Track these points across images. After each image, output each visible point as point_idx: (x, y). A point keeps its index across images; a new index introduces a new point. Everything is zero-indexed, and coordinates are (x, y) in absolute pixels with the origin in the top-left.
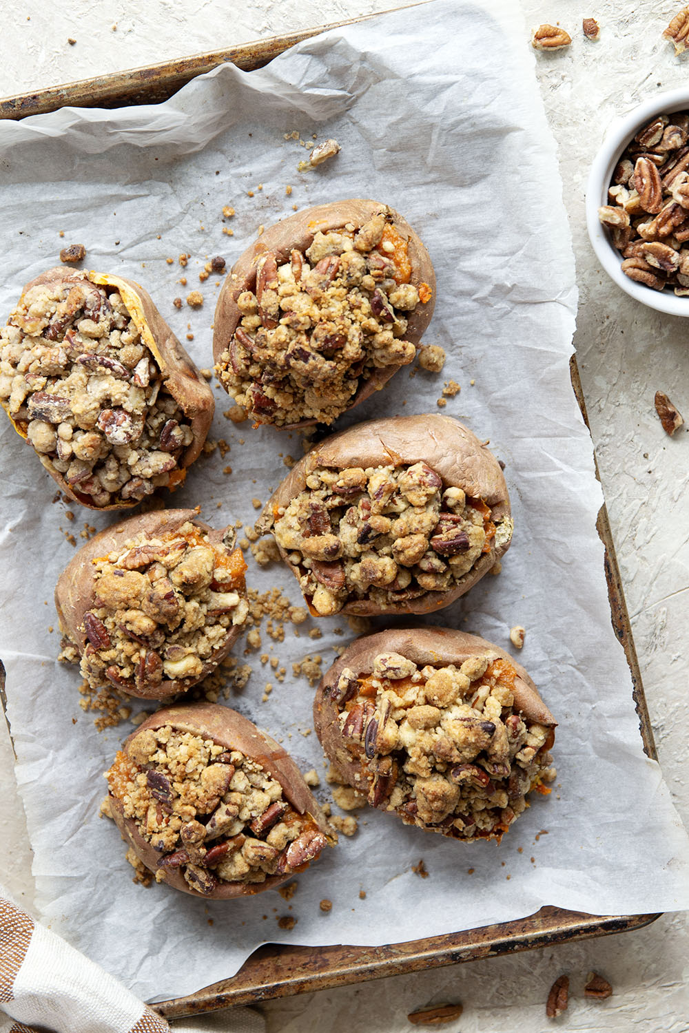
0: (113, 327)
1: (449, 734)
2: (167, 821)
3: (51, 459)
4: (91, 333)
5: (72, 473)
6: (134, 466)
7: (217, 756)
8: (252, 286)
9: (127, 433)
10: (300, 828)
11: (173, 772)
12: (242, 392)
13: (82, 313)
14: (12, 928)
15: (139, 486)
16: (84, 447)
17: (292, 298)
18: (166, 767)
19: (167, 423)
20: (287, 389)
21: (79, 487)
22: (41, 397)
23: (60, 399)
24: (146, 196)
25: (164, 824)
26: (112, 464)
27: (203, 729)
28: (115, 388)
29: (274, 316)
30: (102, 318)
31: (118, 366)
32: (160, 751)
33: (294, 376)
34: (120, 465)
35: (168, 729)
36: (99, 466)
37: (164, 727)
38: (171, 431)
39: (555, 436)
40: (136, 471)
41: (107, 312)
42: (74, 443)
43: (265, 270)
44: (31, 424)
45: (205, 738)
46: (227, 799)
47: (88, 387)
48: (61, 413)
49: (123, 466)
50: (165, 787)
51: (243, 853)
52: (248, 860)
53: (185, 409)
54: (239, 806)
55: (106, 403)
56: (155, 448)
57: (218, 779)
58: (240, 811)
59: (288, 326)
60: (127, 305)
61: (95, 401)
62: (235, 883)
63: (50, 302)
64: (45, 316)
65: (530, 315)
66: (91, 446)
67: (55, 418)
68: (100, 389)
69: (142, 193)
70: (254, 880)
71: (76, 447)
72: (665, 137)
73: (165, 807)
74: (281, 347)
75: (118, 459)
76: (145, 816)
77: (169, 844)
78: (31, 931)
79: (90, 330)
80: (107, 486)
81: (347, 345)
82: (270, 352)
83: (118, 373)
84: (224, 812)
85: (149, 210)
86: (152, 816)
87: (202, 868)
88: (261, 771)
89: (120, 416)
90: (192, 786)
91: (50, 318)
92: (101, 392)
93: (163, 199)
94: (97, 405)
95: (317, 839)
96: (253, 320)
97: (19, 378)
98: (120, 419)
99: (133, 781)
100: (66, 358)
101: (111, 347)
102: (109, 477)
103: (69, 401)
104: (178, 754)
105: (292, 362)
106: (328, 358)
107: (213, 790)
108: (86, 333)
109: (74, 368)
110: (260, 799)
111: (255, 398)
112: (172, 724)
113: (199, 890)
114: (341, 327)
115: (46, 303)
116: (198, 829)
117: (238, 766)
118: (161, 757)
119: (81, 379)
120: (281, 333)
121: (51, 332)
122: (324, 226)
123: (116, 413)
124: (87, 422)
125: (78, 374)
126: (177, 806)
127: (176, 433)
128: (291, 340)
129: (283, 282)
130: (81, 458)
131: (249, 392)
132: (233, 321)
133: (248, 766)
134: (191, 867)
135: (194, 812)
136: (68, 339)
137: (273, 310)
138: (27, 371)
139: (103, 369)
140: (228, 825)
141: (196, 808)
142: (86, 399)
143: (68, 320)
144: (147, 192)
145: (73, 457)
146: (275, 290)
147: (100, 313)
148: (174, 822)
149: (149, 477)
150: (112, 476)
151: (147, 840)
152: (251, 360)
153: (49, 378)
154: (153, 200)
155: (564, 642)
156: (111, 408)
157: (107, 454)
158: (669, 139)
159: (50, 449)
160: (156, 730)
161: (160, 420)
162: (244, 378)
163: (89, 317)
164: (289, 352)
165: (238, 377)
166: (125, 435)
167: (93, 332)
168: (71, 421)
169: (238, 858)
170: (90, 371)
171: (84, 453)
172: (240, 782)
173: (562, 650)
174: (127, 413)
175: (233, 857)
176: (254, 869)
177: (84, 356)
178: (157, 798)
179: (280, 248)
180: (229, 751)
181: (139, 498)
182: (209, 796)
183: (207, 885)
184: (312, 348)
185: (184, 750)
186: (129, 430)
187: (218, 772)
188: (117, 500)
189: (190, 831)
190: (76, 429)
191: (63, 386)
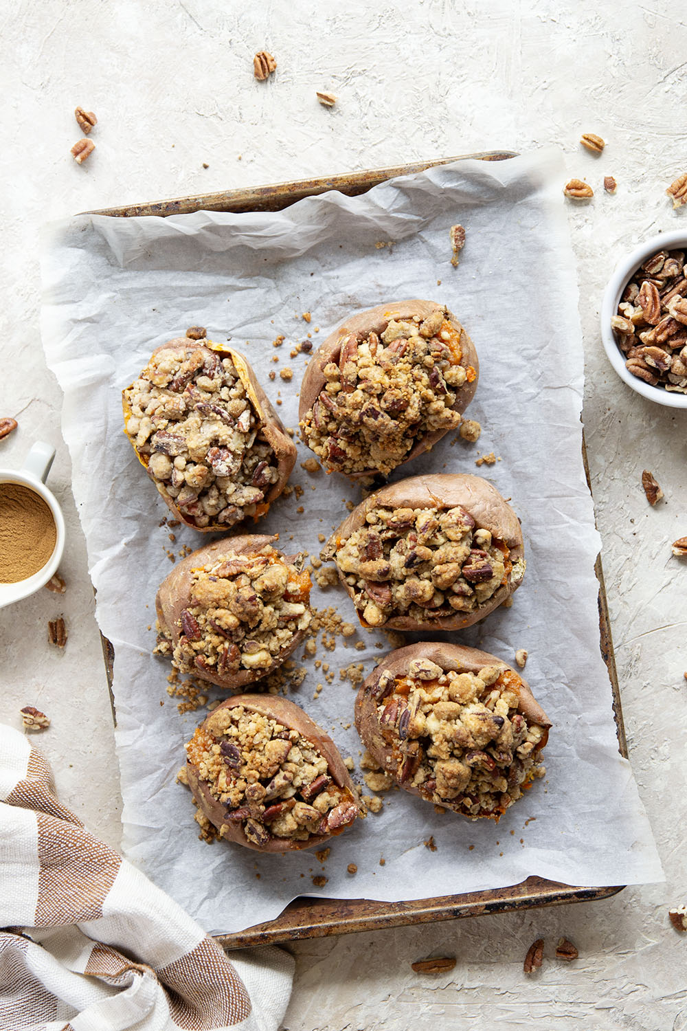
0: (224, 384)
1: (466, 725)
2: (235, 783)
3: (166, 485)
4: (206, 387)
5: (183, 497)
6: (231, 495)
7: (278, 733)
8: (336, 359)
9: (228, 467)
10: (339, 798)
11: (243, 743)
12: (320, 444)
13: (200, 371)
14: (104, 861)
15: (233, 512)
16: (194, 476)
17: (368, 369)
18: (237, 740)
19: (260, 464)
20: (357, 443)
21: (187, 510)
22: (163, 434)
23: (177, 437)
24: (255, 288)
25: (232, 785)
26: (214, 493)
27: (268, 711)
28: (224, 432)
29: (353, 383)
30: (216, 376)
31: (226, 414)
32: (233, 726)
33: (365, 431)
34: (220, 494)
35: (241, 709)
36: (204, 494)
37: (238, 707)
38: (262, 470)
39: (563, 496)
40: (232, 500)
41: (220, 372)
42: (186, 473)
43: (348, 346)
44: (152, 456)
45: (269, 718)
46: (285, 768)
47: (202, 429)
48: (178, 447)
49: (223, 495)
50: (236, 755)
51: (294, 814)
52: (297, 819)
53: (276, 451)
54: (294, 773)
55: (215, 442)
56: (247, 483)
57: (279, 750)
58: (294, 778)
59: (363, 390)
60: (237, 367)
61: (206, 439)
62: (284, 839)
63: (176, 362)
64: (170, 373)
65: (550, 399)
66: (200, 475)
67: (173, 452)
68: (211, 431)
69: (251, 286)
70: (299, 838)
71: (187, 476)
72: (666, 267)
73: (234, 771)
74: (356, 406)
75: (219, 489)
76: (217, 778)
77: (235, 801)
78: (120, 863)
79: (206, 385)
80: (208, 510)
81: (409, 408)
82: (348, 410)
83: (226, 419)
84: (282, 777)
85: (256, 299)
86: (223, 779)
87: (260, 823)
88: (312, 749)
89: (224, 453)
90: (258, 755)
91: (174, 375)
92: (212, 433)
93: (268, 291)
94: (208, 443)
95: (352, 808)
96: (337, 386)
97: (146, 419)
98: (225, 456)
99: (208, 751)
100: (185, 406)
101: (221, 400)
102: (211, 502)
103: (186, 439)
104: (247, 729)
105: (365, 418)
106: (393, 418)
107: (274, 758)
108: (203, 387)
109: (191, 414)
110: (310, 771)
111: (331, 448)
112: (244, 705)
113: (255, 842)
114: (406, 393)
115: (172, 363)
116: (260, 789)
117: (295, 743)
118: (233, 731)
119: (196, 422)
120: (358, 395)
121: (174, 385)
122: (397, 316)
123: (221, 451)
124: (199, 456)
125: (194, 418)
126: (244, 771)
127: (266, 472)
128: (365, 401)
129: (362, 357)
130: (191, 485)
131: (326, 444)
132: (318, 386)
133: (302, 743)
134: (251, 821)
135: (258, 776)
136: (188, 390)
137: (352, 378)
138: (153, 414)
139: (215, 415)
140: (283, 788)
141: (260, 772)
142: (199, 437)
143: (189, 376)
144: (255, 285)
145: (184, 484)
146: (355, 362)
147: (215, 372)
148: (241, 784)
149: (242, 505)
150: (213, 502)
151: (216, 799)
152: (331, 417)
153: (170, 421)
154: (260, 291)
155: (559, 665)
156: (218, 446)
157: (212, 484)
158: (669, 268)
159: (166, 477)
160: (231, 709)
161: (254, 461)
162: (323, 433)
163: (206, 374)
164: (363, 410)
165: (318, 431)
166: (227, 469)
167: (208, 386)
168: (186, 455)
169: (289, 817)
170: (204, 416)
171: (194, 481)
172: (296, 755)
173: (557, 671)
174: (230, 451)
175: (284, 816)
176: (301, 828)
177: (200, 404)
178: (228, 764)
179: (361, 331)
180: (288, 730)
181: (231, 523)
182: (270, 763)
183: (263, 837)
184: (381, 408)
185: (252, 726)
186: (230, 465)
187: (280, 745)
188: (214, 523)
189: (254, 790)
190: (189, 462)
191: (180, 427)
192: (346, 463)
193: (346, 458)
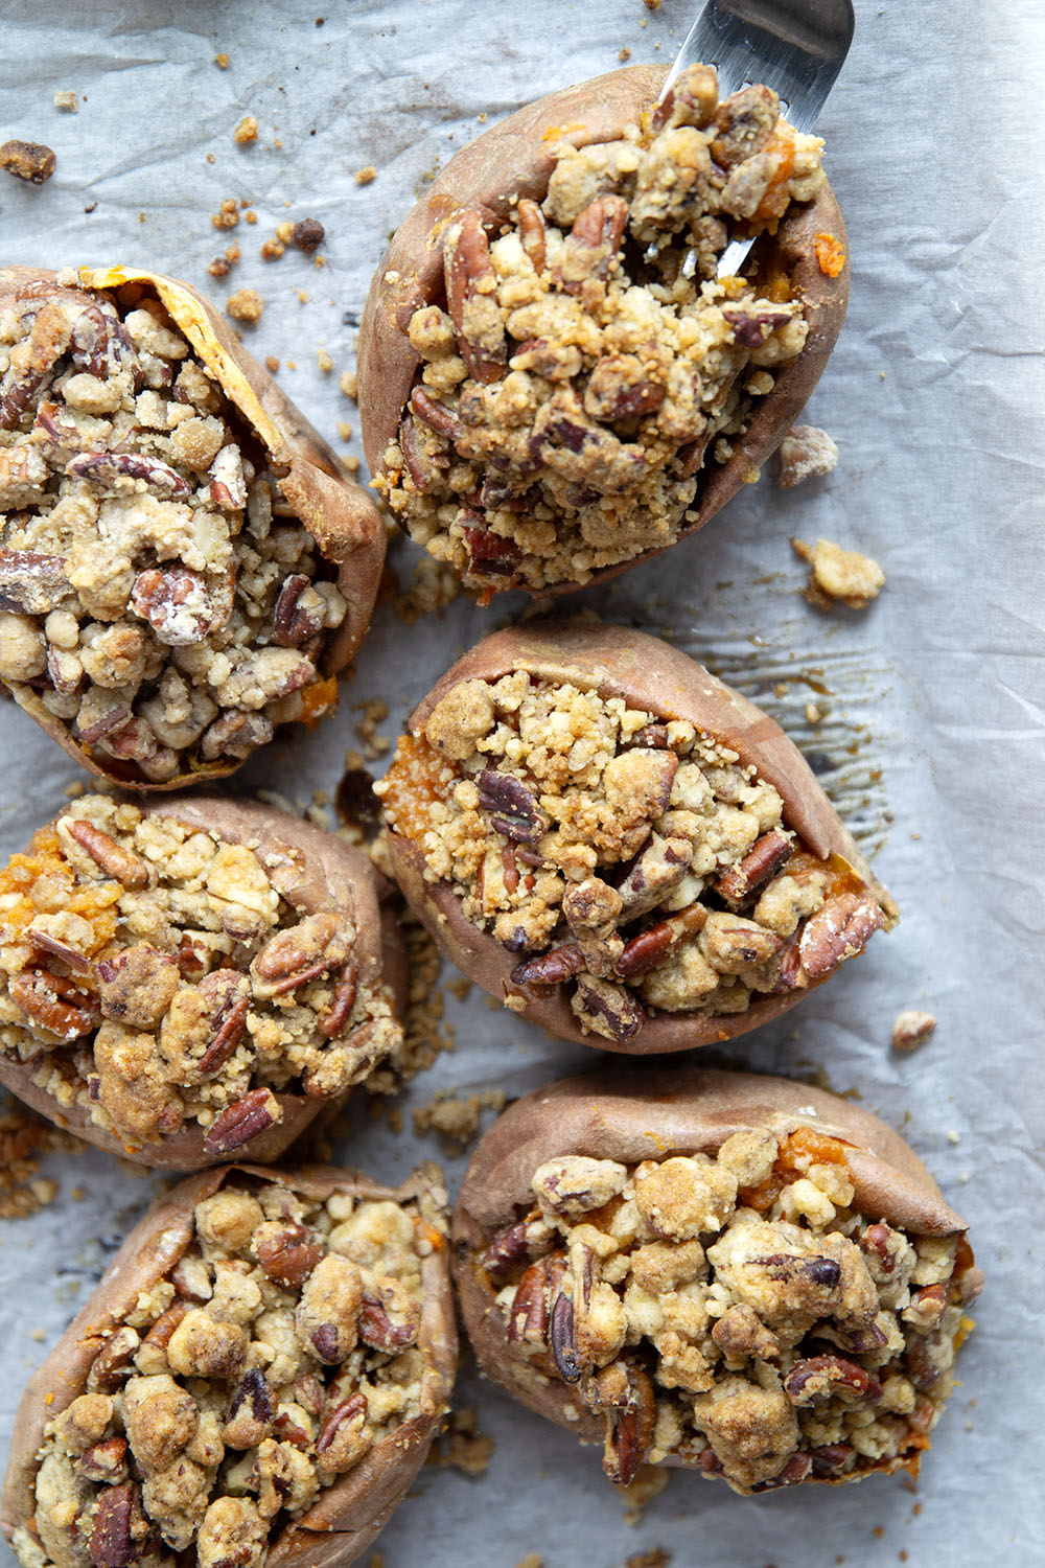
0: (141, 385)
3: (39, 692)
4: (93, 404)
5: (88, 718)
6: (222, 687)
9: (198, 617)
12: (441, 530)
13: (66, 363)
15: (239, 728)
16: (106, 660)
17: (533, 309)
19: (287, 583)
20: (539, 513)
21: (108, 748)
23: (41, 558)
24: (159, 62)
26: (175, 688)
28: (163, 521)
29: (497, 354)
30: (113, 366)
31: (161, 471)
33: (551, 483)
34: (192, 689)
36: (147, 694)
38: (295, 600)
40: (229, 697)
41: (124, 354)
42: (84, 654)
43: (463, 249)
47: (101, 525)
48: (47, 589)
49: (200, 688)
55: (147, 556)
56: (263, 640)
59: (529, 372)
61: (119, 554)
66: (124, 655)
67: (37, 602)
68: (128, 526)
71: (89, 661)
74: (517, 420)
75: (187, 677)
79: (91, 398)
80: (171, 738)
81: (668, 405)
82: (495, 435)
83: (163, 486)
89: (178, 582)
92: (131, 533)
94: (125, 563)
96: (452, 368)
98: (181, 588)
100: (43, 467)
101: (142, 430)
102: (174, 713)
103: (63, 561)
105: (547, 452)
106: (625, 439)
108: (84, 403)
109: (66, 486)
111: (472, 541)
114: (652, 364)
119: (83, 510)
120: (517, 388)
123: (169, 577)
124: (108, 603)
125: (74, 501)
127: (310, 603)
128: (539, 403)
129: (507, 275)
130: (104, 684)
131: (455, 528)
136: (45, 423)
137: (494, 341)
139: (130, 481)
143: (38, 381)
144: (158, 55)
145: (86, 682)
146: (489, 294)
147: (109, 357)
149: (259, 706)
150: (177, 714)
152: (452, 456)
153: (11, 514)
156: (156, 566)
157: (161, 668)
159: (34, 672)
161: (268, 579)
162: (440, 499)
163: (84, 369)
164: (538, 430)
165: (426, 497)
166: (195, 623)
167: (97, 399)
168: (73, 606)
170: (101, 489)
171: (110, 671)
174: (193, 572)
177: (82, 459)
181: (241, 753)
184: (589, 417)
186: (202, 609)
188: (194, 763)
190: (84, 621)
191: (44, 529)
192: (521, 569)
193: (519, 556)
